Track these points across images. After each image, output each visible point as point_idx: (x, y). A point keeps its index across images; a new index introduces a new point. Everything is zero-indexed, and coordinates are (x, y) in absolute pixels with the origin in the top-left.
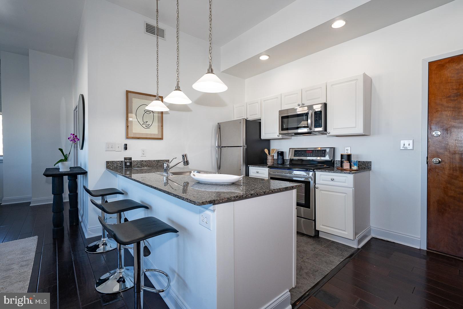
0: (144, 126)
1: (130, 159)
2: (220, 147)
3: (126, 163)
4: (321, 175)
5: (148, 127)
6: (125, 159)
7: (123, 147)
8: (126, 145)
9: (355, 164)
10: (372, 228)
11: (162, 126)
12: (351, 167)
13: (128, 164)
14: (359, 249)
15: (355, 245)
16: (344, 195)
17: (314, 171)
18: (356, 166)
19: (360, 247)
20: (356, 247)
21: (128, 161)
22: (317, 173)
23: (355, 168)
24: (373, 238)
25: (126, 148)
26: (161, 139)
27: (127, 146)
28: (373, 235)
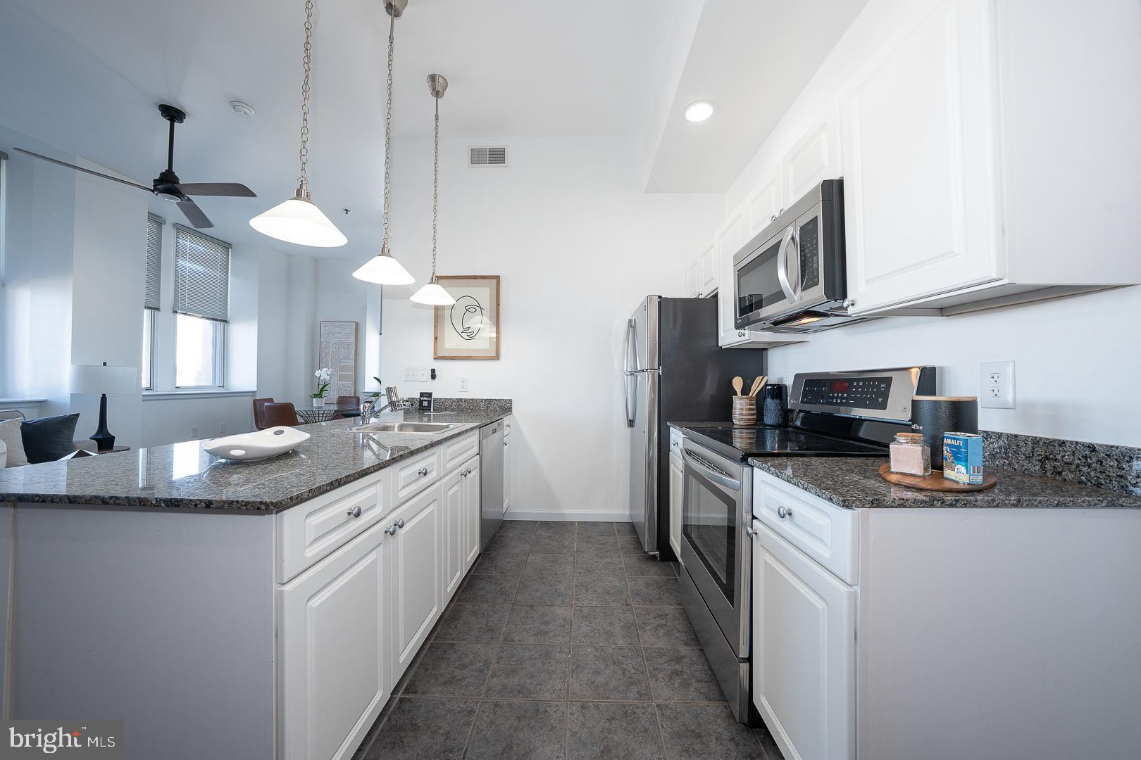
0: (464, 335)
1: (430, 395)
3: (421, 402)
5: (472, 336)
6: (422, 394)
7: (429, 373)
8: (433, 371)
11: (498, 333)
13: (425, 404)
21: (425, 398)
25: (433, 377)
26: (497, 357)
27: (434, 373)
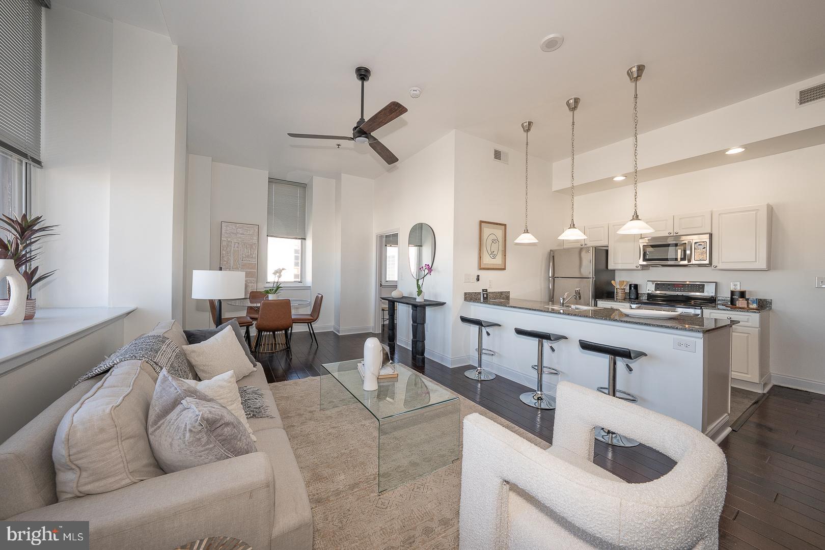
0: (491, 256)
2: (554, 277)
3: (483, 295)
4: (711, 313)
5: (495, 257)
6: (483, 290)
7: (476, 277)
8: (478, 276)
9: (753, 302)
10: (772, 374)
11: (505, 256)
12: (748, 305)
13: (485, 296)
14: (764, 394)
15: (759, 391)
16: (747, 335)
17: (701, 308)
18: (755, 305)
19: (765, 391)
20: (760, 391)
21: (485, 292)
22: (705, 311)
23: (755, 306)
24: (775, 386)
25: (478, 280)
26: (505, 269)
28: (774, 382)
